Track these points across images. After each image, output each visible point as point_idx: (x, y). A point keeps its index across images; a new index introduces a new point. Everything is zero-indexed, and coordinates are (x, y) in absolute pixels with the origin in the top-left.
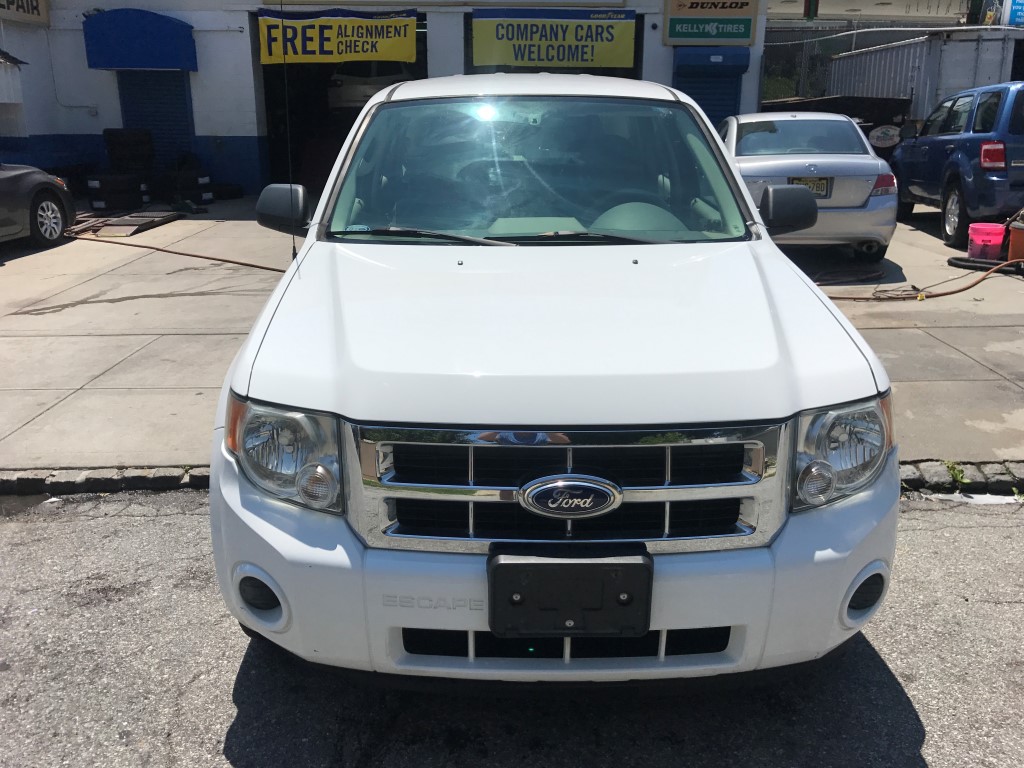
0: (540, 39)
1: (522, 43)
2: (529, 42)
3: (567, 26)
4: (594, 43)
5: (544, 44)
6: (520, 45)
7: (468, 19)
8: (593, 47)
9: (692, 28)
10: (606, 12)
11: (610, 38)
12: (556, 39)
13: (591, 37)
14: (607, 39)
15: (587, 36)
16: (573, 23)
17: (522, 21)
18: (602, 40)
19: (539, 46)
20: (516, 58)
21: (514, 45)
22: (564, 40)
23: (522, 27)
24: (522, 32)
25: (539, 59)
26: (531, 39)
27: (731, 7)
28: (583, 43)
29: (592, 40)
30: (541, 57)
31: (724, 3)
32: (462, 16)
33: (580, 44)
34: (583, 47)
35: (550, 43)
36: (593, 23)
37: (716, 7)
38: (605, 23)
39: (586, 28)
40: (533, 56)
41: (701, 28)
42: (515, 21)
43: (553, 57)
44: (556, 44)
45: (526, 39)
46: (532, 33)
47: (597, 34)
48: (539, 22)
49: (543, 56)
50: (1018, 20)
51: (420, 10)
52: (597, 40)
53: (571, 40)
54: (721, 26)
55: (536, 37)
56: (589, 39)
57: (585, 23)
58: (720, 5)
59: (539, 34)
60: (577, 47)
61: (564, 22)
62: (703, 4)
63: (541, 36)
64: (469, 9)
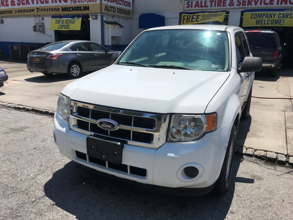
0: (266, 18)
1: (259, 19)
2: (262, 19)
3: (276, 14)
4: (285, 19)
5: (267, 19)
6: (258, 20)
7: (242, 12)
8: (284, 20)
10: (290, 9)
11: (291, 17)
12: (271, 18)
13: (284, 17)
14: (290, 18)
15: (282, 17)
16: (278, 13)
17: (260, 13)
18: (288, 18)
19: (265, 20)
20: (257, 24)
21: (256, 20)
22: (274, 18)
23: (260, 14)
24: (260, 16)
25: (264, 24)
26: (263, 18)
28: (281, 19)
29: (284, 18)
30: (265, 23)
32: (241, 12)
33: (279, 19)
34: (280, 20)
35: (269, 19)
36: (285, 12)
38: (289, 12)
39: (282, 14)
40: (262, 23)
42: (257, 13)
43: (269, 23)
44: (271, 19)
45: (261, 18)
46: (263, 16)
47: (286, 16)
48: (266, 12)
49: (266, 23)
51: (227, 10)
52: (286, 18)
53: (276, 18)
55: (264, 17)
56: (283, 18)
57: (282, 12)
59: (265, 16)
60: (278, 20)
61: (275, 12)
63: (266, 17)
64: (243, 10)
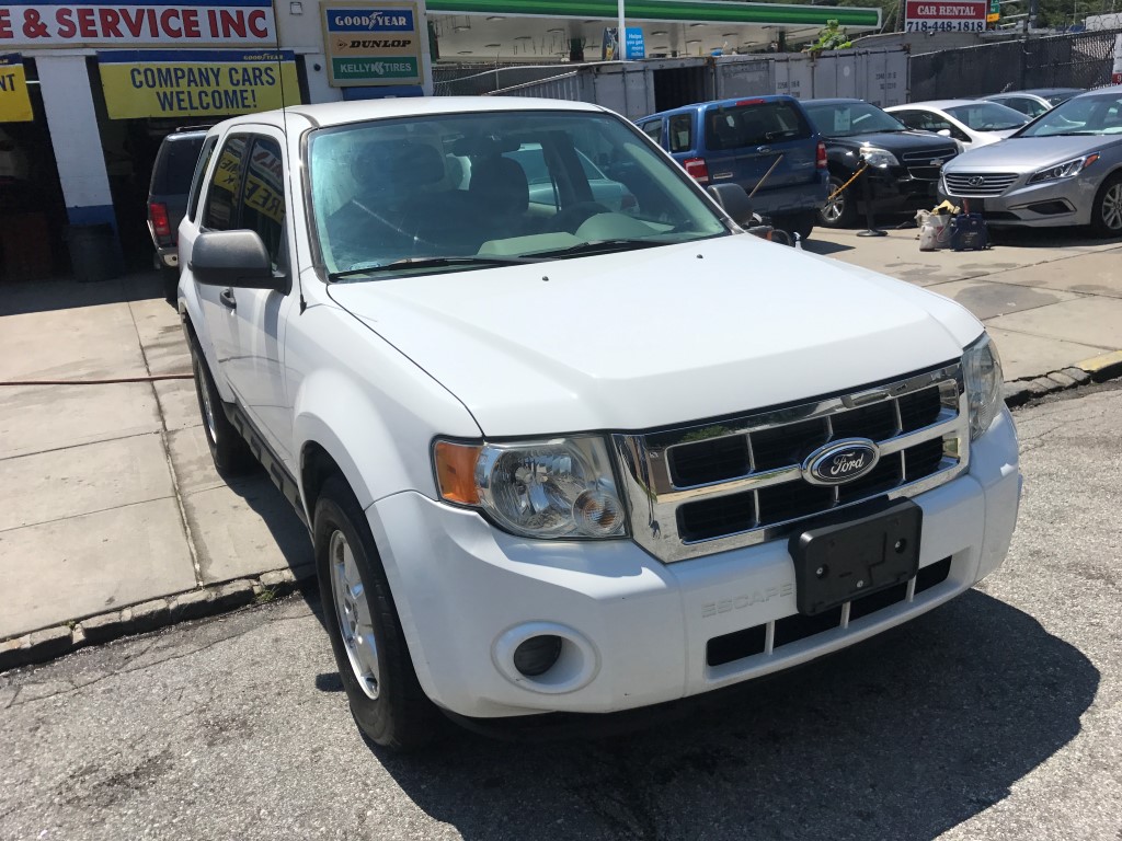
0: (189, 85)
1: (168, 90)
2: (176, 89)
3: (219, 69)
4: (254, 87)
5: (195, 90)
6: (165, 94)
7: (92, 64)
8: (253, 91)
9: (358, 68)
10: (261, 53)
11: (271, 81)
12: (209, 84)
13: (249, 80)
14: (267, 82)
15: (244, 81)
16: (225, 66)
17: (164, 65)
18: (262, 84)
19: (189, 93)
20: (164, 109)
21: (158, 93)
22: (218, 84)
23: (164, 71)
24: (166, 77)
25: (192, 108)
26: (178, 85)
27: (393, 45)
28: (241, 87)
29: (251, 84)
30: (194, 105)
31: (386, 42)
32: (84, 59)
33: (238, 88)
34: (242, 92)
35: (200, 89)
36: (249, 65)
37: (378, 46)
38: (262, 65)
39: (241, 71)
40: (183, 105)
41: (367, 67)
42: (154, 65)
43: (208, 104)
44: (209, 90)
45: (172, 86)
46: (177, 78)
47: (255, 77)
48: (185, 65)
49: (196, 103)
50: (633, 54)
51: (26, 54)
52: (256, 84)
53: (225, 85)
54: (387, 65)
55: (184, 82)
56: (247, 83)
57: (239, 65)
58: (382, 44)
59: (186, 79)
60: (234, 92)
61: (214, 65)
62: (364, 42)
63: (189, 82)
64: (92, 52)
